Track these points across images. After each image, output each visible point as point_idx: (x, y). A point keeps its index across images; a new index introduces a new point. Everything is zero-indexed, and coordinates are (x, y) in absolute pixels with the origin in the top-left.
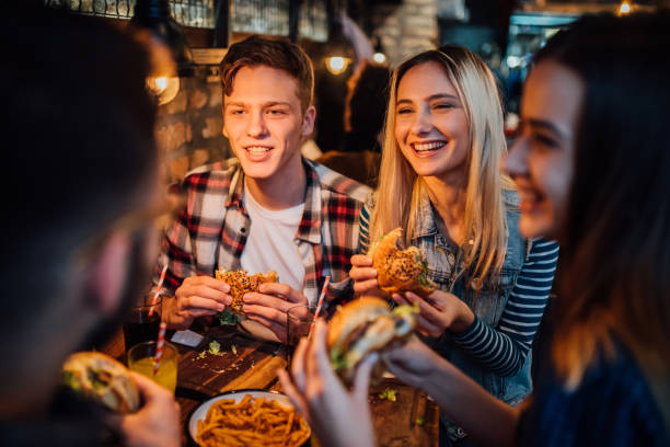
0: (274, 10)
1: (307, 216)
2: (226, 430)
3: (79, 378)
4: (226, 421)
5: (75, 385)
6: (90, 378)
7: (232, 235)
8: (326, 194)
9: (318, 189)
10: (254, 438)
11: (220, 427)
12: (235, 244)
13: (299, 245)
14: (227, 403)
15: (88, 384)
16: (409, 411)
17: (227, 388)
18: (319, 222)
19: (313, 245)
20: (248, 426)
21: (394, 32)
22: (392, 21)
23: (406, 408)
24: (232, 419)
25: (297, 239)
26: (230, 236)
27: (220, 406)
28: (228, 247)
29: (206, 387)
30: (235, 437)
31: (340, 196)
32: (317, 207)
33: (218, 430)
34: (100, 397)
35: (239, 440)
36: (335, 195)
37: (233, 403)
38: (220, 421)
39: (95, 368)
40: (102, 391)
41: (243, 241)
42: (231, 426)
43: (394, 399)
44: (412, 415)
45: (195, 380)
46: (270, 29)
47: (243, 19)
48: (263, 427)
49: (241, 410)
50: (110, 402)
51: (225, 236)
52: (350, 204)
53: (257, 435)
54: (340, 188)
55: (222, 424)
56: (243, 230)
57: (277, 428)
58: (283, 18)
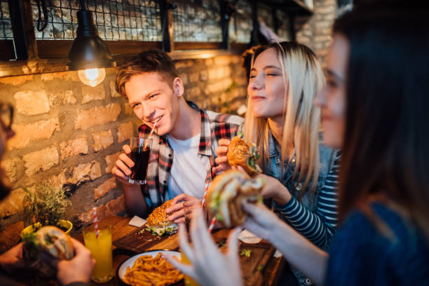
0: (212, 27)
1: (203, 140)
2: (142, 272)
3: (38, 239)
4: (143, 267)
5: (37, 242)
6: (46, 240)
7: (164, 159)
8: (213, 125)
9: (209, 123)
10: (156, 277)
11: (139, 271)
12: (166, 164)
13: (201, 158)
14: (147, 257)
15: (43, 242)
16: (256, 263)
17: (151, 249)
18: (210, 143)
19: (209, 156)
20: (154, 270)
21: (309, 33)
22: (307, 26)
23: (254, 261)
24: (147, 266)
25: (199, 154)
26: (162, 160)
27: (142, 259)
28: (162, 167)
29: (138, 249)
30: (145, 276)
31: (221, 124)
32: (208, 134)
33: (137, 272)
34: (48, 250)
35: (147, 278)
36: (218, 124)
37: (151, 257)
38: (139, 267)
39: (51, 235)
40: (50, 247)
41: (171, 162)
42: (145, 270)
43: (249, 255)
44: (257, 265)
45: (133, 245)
46: (209, 39)
47: (187, 34)
48: (163, 271)
49: (154, 261)
50: (54, 252)
51: (160, 160)
52: (227, 127)
53: (159, 275)
54: (221, 119)
55: (140, 268)
56: (170, 155)
57: (172, 272)
58: (218, 31)
